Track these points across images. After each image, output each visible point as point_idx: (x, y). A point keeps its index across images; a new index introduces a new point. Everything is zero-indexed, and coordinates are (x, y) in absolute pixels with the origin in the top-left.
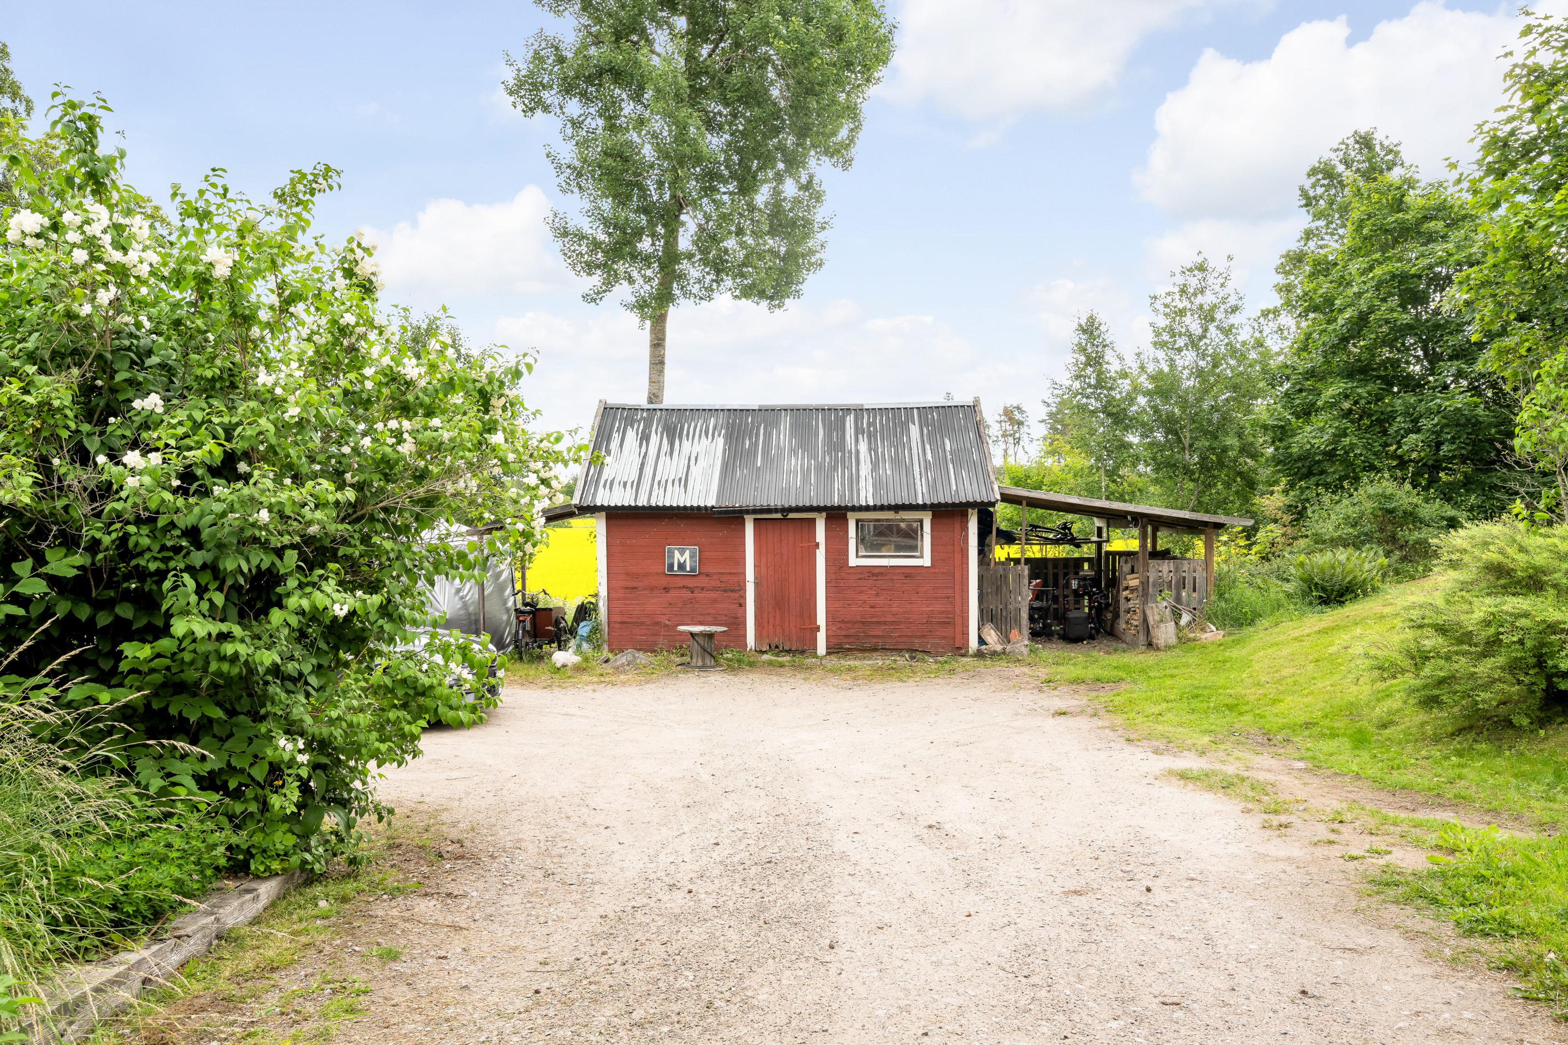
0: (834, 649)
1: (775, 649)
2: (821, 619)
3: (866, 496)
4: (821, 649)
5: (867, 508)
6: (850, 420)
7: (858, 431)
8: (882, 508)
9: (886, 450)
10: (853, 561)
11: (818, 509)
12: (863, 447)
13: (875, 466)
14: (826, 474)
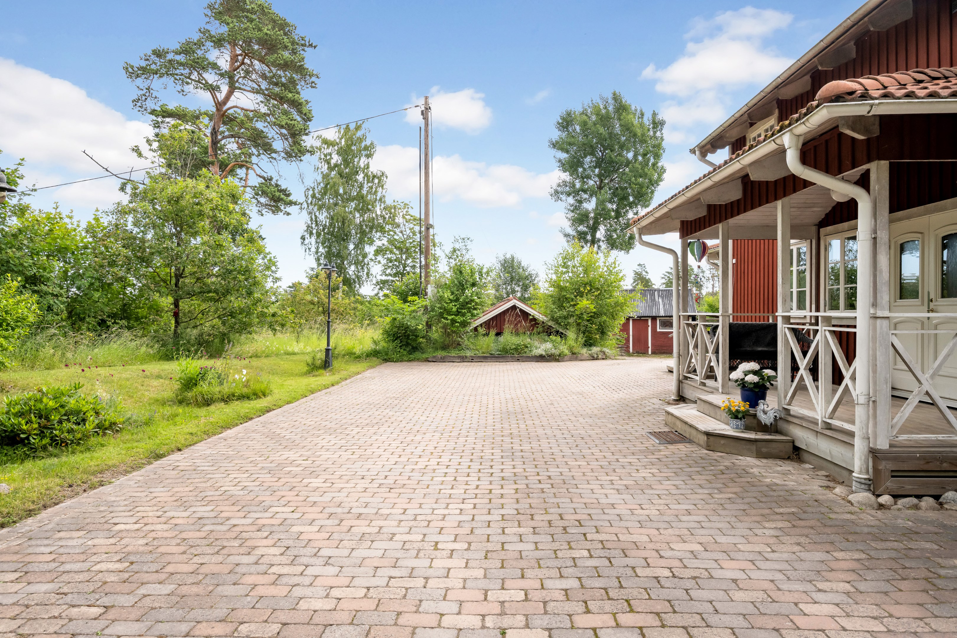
0: (654, 353)
1: (638, 353)
2: (650, 345)
3: (662, 313)
4: (650, 352)
5: (662, 317)
6: (656, 293)
7: (659, 296)
8: (666, 316)
9: (666, 301)
10: (658, 330)
11: (649, 317)
12: (660, 300)
13: (664, 306)
14: (651, 308)
